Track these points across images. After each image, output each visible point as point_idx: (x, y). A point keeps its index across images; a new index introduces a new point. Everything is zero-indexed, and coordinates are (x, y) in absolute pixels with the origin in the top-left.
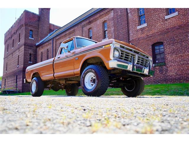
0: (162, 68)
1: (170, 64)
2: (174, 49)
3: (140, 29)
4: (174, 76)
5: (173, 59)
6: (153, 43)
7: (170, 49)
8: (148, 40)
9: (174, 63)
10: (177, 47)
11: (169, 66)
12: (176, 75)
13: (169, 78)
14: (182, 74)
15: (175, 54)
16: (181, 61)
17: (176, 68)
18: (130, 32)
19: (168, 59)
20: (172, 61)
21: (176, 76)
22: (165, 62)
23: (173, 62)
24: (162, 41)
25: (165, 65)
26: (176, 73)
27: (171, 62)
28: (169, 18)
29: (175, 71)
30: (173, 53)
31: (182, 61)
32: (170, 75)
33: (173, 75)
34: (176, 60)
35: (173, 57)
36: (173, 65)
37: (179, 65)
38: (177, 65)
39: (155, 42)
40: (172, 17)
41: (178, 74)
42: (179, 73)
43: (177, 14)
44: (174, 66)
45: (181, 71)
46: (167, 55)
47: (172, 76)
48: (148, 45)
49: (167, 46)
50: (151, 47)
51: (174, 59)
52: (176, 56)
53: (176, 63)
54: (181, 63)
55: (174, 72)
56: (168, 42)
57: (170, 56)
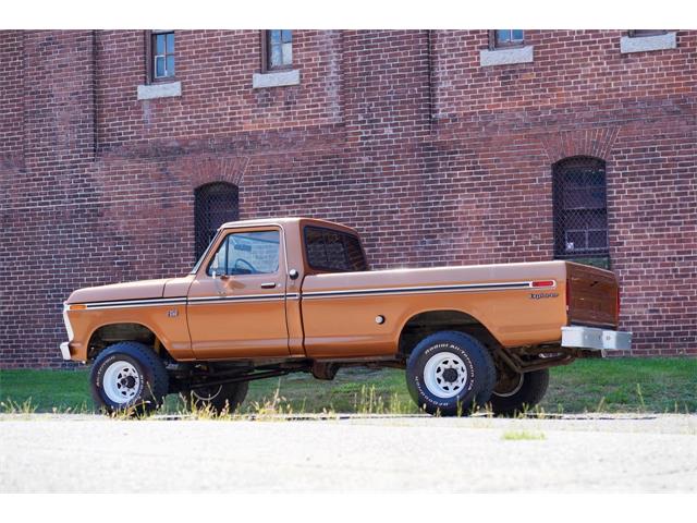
1: (630, 267)
2: (653, 202)
3: (497, 67)
4: (644, 323)
5: (643, 249)
6: (560, 158)
7: (636, 197)
8: (535, 137)
9: (649, 266)
10: (663, 195)
11: (627, 278)
12: (654, 317)
13: (640, 329)
14: (675, 317)
15: (653, 225)
16: (674, 259)
17: (654, 288)
18: (441, 71)
19: (621, 244)
20: (639, 254)
21: (650, 323)
22: (608, 256)
23: (642, 260)
24: (599, 153)
26: (651, 311)
27: (636, 260)
28: (639, 54)
29: (647, 300)
30: (646, 219)
31: (680, 259)
33: (639, 317)
34: (656, 254)
35: (646, 237)
36: (642, 272)
37: (667, 277)
38: (660, 277)
39: (569, 155)
40: (651, 53)
41: (660, 317)
42: (664, 311)
43: (674, 46)
44: (647, 277)
45: (673, 305)
46: (620, 227)
47: (638, 323)
48: (537, 164)
49: (623, 181)
50: (547, 174)
51: (646, 248)
52: (656, 236)
53: (656, 265)
54: (675, 270)
55: (646, 306)
56: (628, 163)
57: (632, 231)
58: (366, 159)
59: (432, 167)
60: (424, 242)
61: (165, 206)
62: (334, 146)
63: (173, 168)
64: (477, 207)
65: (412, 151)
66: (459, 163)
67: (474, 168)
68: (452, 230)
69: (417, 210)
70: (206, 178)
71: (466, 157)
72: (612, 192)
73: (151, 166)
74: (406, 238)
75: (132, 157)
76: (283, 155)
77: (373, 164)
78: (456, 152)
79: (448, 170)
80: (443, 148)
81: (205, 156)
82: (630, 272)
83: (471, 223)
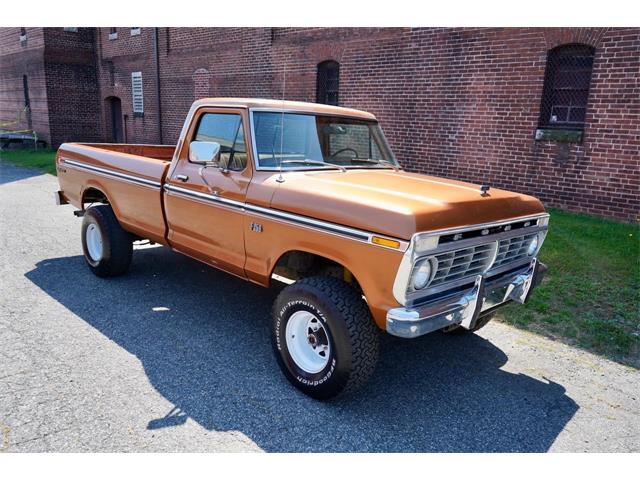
0: (568, 149)
1: (600, 141)
2: (633, 86)
4: (604, 189)
5: (614, 127)
6: (556, 45)
7: (617, 81)
9: (618, 142)
11: (595, 150)
12: (614, 185)
13: (585, 191)
14: (633, 187)
15: (629, 107)
17: (619, 161)
19: (597, 121)
20: (611, 131)
21: (609, 189)
22: (583, 130)
23: (612, 137)
24: (592, 41)
25: (580, 143)
26: (612, 180)
27: (606, 136)
29: (611, 170)
30: (623, 101)
32: (590, 182)
33: (601, 184)
34: (626, 132)
35: (620, 117)
36: (611, 146)
37: (632, 153)
38: (626, 152)
39: (564, 43)
41: (619, 186)
42: (623, 181)
44: (615, 151)
45: (634, 177)
46: (598, 106)
47: (598, 188)
48: (536, 50)
49: (609, 66)
50: (543, 59)
51: (619, 127)
52: (630, 117)
53: (624, 142)
55: (608, 175)
56: (616, 50)
57: (608, 111)
58: (414, 45)
59: (457, 52)
60: (445, 108)
61: (303, 75)
62: (395, 35)
63: (307, 51)
64: (485, 84)
65: (444, 39)
66: (476, 49)
67: (486, 53)
68: (464, 100)
69: (444, 84)
70: (323, 58)
71: (482, 44)
72: (596, 76)
73: (297, 49)
74: (433, 104)
75: (288, 43)
76: (365, 42)
77: (418, 49)
78: (475, 40)
79: (467, 54)
80: (467, 37)
81: (324, 42)
82: (600, 146)
83: (479, 97)
